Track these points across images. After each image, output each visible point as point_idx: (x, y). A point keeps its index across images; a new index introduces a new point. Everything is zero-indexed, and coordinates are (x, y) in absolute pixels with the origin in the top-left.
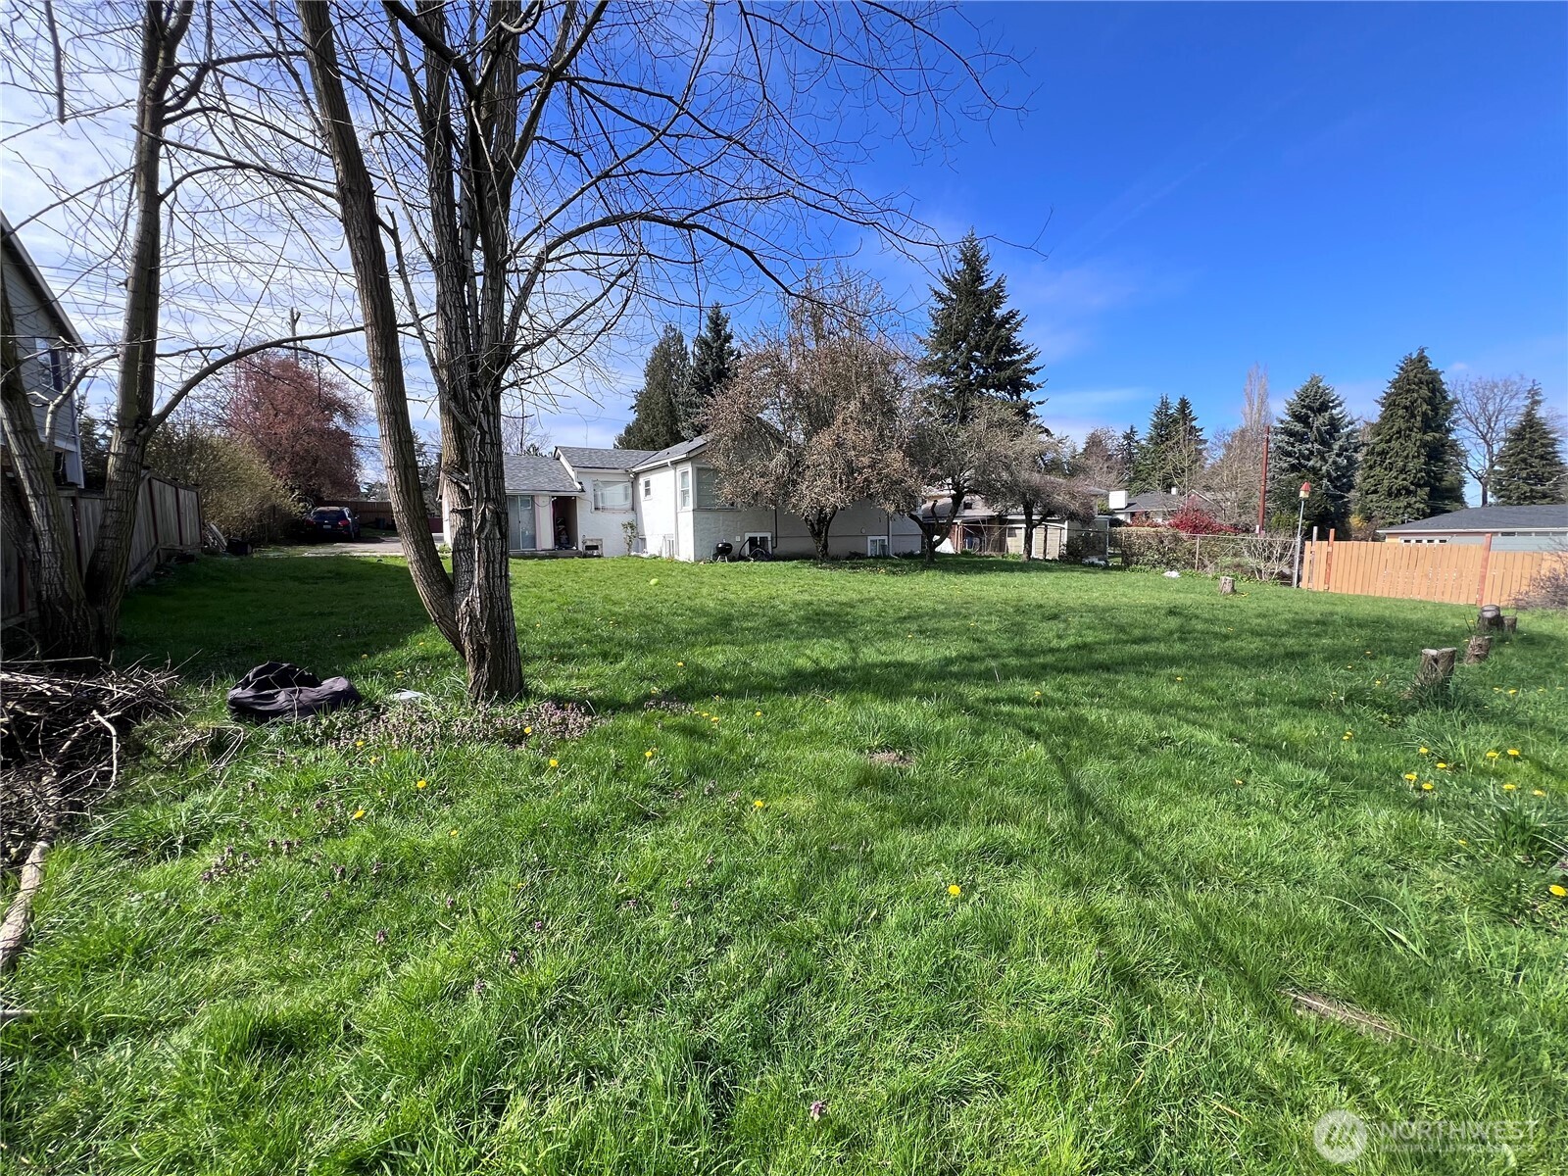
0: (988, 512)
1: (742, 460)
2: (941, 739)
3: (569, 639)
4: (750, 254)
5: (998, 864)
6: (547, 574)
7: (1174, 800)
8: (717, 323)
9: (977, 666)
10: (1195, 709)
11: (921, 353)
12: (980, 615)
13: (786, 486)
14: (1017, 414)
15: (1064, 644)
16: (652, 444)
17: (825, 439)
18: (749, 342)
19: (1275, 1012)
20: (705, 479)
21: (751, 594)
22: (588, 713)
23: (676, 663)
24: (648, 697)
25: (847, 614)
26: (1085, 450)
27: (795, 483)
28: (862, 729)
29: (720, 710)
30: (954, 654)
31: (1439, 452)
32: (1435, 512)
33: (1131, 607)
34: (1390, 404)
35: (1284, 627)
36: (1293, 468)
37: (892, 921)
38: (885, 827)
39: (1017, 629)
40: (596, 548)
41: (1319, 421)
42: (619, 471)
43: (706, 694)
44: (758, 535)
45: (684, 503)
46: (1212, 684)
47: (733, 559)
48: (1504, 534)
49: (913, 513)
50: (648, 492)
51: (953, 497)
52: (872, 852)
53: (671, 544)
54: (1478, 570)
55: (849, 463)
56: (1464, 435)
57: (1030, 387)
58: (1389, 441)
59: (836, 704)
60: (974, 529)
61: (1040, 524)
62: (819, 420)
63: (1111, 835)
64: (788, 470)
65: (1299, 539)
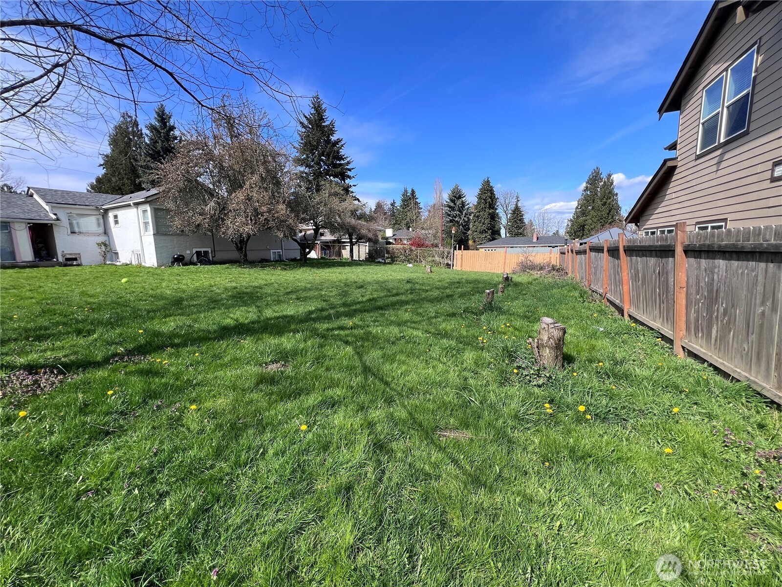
0: (333, 238)
1: (187, 205)
2: (303, 352)
3: (46, 324)
4: (171, 74)
5: (328, 409)
6: (27, 279)
7: (404, 363)
8: (163, 117)
9: (325, 314)
10: (414, 322)
11: (295, 154)
12: (328, 288)
13: (218, 220)
14: (343, 190)
15: (364, 299)
16: (119, 191)
17: (240, 195)
18: (186, 133)
19: (433, 442)
20: (160, 215)
21: (198, 284)
22: (60, 372)
23: (139, 332)
24: (115, 355)
25: (257, 292)
26: (375, 209)
27: (223, 220)
28: (262, 353)
29: (170, 356)
30: (313, 308)
31: (494, 217)
32: (493, 239)
33: (393, 281)
34: (480, 198)
35: (446, 285)
36: (451, 221)
37: (271, 452)
38: (270, 404)
39: (345, 294)
40: (75, 259)
41: (458, 202)
42: (91, 207)
43: (160, 348)
44: (202, 250)
45: (146, 229)
46: (421, 311)
47: (185, 264)
48: (511, 247)
49: (294, 238)
50: (116, 222)
51: (314, 230)
52: (262, 419)
53: (139, 256)
54: (503, 261)
55: (256, 210)
56: (500, 211)
57: (349, 177)
58: (479, 212)
59: (247, 343)
60: (326, 246)
61: (356, 243)
62: (236, 185)
63: (378, 383)
64: (217, 212)
65: (452, 250)
